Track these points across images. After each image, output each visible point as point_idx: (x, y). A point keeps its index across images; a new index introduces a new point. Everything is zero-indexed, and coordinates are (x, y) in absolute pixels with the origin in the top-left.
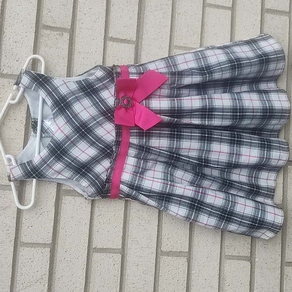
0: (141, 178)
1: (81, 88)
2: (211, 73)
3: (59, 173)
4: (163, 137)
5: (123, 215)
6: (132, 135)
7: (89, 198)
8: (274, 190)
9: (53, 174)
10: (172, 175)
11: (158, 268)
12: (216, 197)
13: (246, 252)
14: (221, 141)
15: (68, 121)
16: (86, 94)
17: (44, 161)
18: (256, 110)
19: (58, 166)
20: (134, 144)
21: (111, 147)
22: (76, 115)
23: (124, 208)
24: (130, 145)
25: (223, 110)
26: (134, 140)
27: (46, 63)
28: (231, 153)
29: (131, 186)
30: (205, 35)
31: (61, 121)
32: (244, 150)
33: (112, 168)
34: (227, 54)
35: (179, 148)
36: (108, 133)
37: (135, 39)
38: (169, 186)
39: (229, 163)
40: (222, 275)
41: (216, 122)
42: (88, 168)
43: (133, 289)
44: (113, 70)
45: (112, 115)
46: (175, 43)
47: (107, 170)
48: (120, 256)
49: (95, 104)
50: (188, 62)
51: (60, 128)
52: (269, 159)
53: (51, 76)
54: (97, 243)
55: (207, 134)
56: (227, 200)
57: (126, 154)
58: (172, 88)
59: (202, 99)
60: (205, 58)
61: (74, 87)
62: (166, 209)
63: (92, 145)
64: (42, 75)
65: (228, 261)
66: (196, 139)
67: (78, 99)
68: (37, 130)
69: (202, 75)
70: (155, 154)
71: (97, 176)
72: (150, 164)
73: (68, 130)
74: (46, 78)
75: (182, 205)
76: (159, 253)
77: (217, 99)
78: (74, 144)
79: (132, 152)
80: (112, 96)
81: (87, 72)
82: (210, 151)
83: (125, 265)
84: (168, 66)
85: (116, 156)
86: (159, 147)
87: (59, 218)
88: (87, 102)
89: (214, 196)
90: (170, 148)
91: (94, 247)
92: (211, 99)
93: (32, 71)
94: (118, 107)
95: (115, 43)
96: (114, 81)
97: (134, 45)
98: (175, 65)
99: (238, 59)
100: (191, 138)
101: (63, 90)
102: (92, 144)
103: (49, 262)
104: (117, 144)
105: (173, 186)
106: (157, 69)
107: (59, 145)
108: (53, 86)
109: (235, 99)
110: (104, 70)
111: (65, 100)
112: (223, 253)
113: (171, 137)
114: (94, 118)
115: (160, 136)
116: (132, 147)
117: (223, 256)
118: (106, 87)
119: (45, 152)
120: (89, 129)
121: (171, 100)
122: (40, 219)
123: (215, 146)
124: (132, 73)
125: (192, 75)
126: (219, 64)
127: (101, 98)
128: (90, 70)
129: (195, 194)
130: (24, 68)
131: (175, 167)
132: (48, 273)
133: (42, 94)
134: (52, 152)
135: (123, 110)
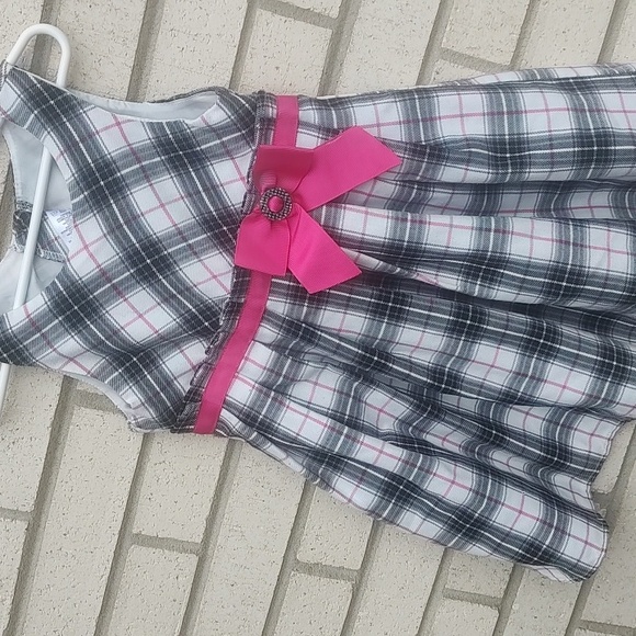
0: (278, 404)
1: (161, 144)
2: (521, 163)
3: (71, 359)
4: (355, 308)
5: (218, 470)
6: (274, 292)
7: (138, 429)
8: (602, 462)
9: (55, 361)
10: (358, 399)
11: (280, 595)
12: (453, 482)
13: (496, 589)
14: (501, 339)
15: (111, 231)
16: (170, 160)
17: (34, 325)
18: (613, 280)
19: (70, 343)
20: (277, 317)
21: (215, 314)
22: (135, 218)
23: (223, 454)
24: (265, 315)
25: (527, 268)
26: (278, 305)
27: (74, 50)
28: (518, 374)
29: (249, 418)
30: (534, 31)
31: (93, 227)
32: (555, 371)
33: (207, 366)
34: (578, 110)
35: (389, 342)
36: (215, 277)
37: (335, 13)
38: (343, 437)
39: (507, 394)
40: (427, 627)
41: (502, 293)
42: (148, 355)
43: (213, 633)
44: (255, 108)
45: (233, 231)
46: (446, 42)
47: (196, 368)
48: (194, 559)
49: (192, 194)
50: (468, 115)
51: (86, 247)
52: (610, 401)
53: (81, 96)
54: (143, 524)
55: (468, 320)
56: (479, 493)
57: (250, 336)
58: (406, 183)
59: (481, 229)
60: (515, 113)
61: (141, 136)
62: (326, 484)
63: (165, 300)
64: (58, 90)
65: (448, 602)
66: (440, 327)
67: (146, 175)
68: (26, 234)
69: (496, 166)
70: (325, 348)
71: (167, 383)
72: (306, 370)
73: (108, 253)
74: (67, 100)
75: (368, 482)
76: (290, 563)
77: (519, 234)
78: (118, 291)
79: (267, 332)
80: (242, 179)
81: (184, 96)
82: (467, 360)
83: (203, 579)
84: (410, 121)
85: (224, 340)
86: (340, 330)
87: (58, 455)
88: (169, 185)
89: (448, 480)
90: (367, 336)
91: (135, 531)
92: (504, 232)
93: (30, 75)
94: (251, 213)
95: (277, 17)
96: (253, 141)
97: (329, 32)
98: (430, 120)
99: (606, 135)
100: (426, 322)
101: (111, 145)
102: (167, 299)
103: (20, 552)
104: (230, 312)
105: (354, 440)
106: (378, 125)
107: (78, 291)
108: (85, 127)
109: (567, 243)
110: (231, 107)
111: (112, 173)
112: (441, 582)
113: (377, 311)
114: (181, 235)
115: (347, 305)
116: (269, 321)
117: (440, 588)
118: (227, 153)
119: (39, 302)
120: (163, 258)
121: (397, 219)
122: (9, 453)
123: (484, 351)
124: (308, 125)
125: (468, 162)
126: (551, 141)
127: (210, 179)
128: (193, 93)
129: (404, 470)
130: (10, 59)
131: (370, 381)
132: (15, 576)
133: (51, 145)
134: (57, 305)
135: (263, 225)
